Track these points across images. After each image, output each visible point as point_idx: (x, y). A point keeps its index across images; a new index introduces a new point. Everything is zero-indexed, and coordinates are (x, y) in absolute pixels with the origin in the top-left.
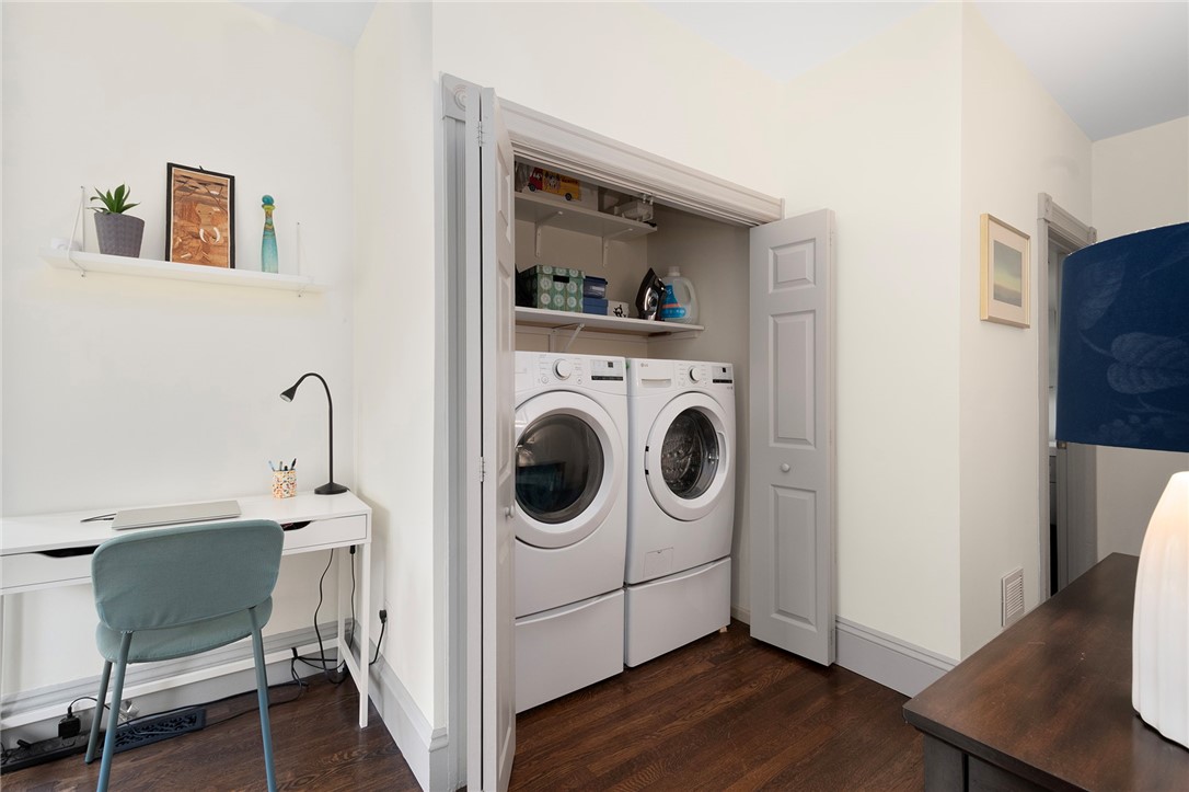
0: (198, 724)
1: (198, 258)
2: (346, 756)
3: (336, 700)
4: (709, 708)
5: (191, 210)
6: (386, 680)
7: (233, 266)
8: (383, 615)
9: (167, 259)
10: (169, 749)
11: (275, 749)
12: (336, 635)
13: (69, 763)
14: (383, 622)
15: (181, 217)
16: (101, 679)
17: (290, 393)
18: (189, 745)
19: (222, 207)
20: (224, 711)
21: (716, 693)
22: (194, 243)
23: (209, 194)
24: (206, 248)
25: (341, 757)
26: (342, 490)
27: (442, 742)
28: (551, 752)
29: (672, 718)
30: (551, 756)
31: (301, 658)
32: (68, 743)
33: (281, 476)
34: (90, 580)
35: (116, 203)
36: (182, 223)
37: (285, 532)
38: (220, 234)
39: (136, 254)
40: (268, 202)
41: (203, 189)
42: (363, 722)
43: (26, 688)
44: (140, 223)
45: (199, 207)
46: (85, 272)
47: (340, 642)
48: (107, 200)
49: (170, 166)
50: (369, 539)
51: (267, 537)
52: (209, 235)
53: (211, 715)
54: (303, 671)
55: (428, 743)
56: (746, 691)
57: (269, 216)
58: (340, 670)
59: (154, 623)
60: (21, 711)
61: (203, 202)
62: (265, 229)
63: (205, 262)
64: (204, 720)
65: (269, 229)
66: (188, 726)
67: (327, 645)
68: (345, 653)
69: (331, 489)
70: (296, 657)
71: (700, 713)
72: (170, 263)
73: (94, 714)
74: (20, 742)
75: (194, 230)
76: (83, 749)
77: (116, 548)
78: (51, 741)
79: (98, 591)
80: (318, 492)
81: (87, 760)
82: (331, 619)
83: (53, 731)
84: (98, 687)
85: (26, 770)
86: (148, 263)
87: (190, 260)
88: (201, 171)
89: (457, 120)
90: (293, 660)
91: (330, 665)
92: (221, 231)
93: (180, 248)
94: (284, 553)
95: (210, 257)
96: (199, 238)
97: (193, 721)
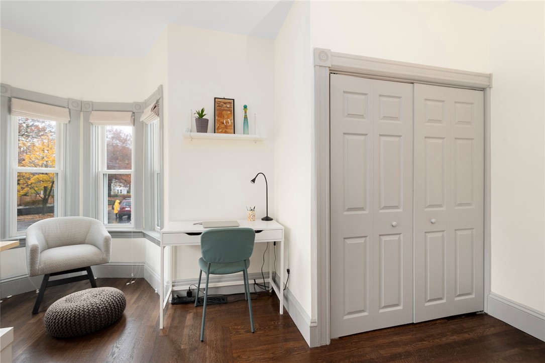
0: (225, 301)
1: (224, 131)
2: (276, 323)
3: (270, 302)
4: (444, 339)
5: (221, 114)
6: (290, 297)
7: (234, 133)
8: (288, 271)
9: (215, 133)
10: (218, 308)
11: (253, 315)
12: (269, 277)
13: (190, 305)
14: (289, 273)
15: (218, 117)
16: (198, 279)
17: (254, 181)
18: (224, 308)
19: (231, 111)
20: (232, 299)
21: (448, 333)
22: (223, 126)
23: (227, 107)
24: (226, 127)
25: (275, 323)
26: (271, 219)
27: (315, 325)
28: (361, 341)
29: (422, 340)
30: (361, 342)
31: (257, 284)
32: (189, 299)
33: (250, 212)
34: (200, 244)
35: (201, 114)
36: (219, 118)
37: (256, 234)
38: (230, 122)
39: (206, 132)
40: (245, 107)
41: (225, 105)
42: (281, 312)
43: (178, 279)
44: (208, 120)
45: (224, 112)
46: (192, 139)
47: (270, 280)
48: (198, 113)
49: (215, 98)
50: (283, 240)
51: (250, 234)
52: (227, 122)
53: (229, 299)
54: (258, 290)
55: (309, 324)
56: (466, 336)
57: (246, 112)
58: (270, 291)
59: (217, 261)
60: (177, 285)
61: (225, 110)
62: (245, 118)
63: (226, 132)
64: (227, 300)
65: (246, 118)
66: (222, 301)
67: (266, 280)
68: (272, 284)
69: (267, 219)
70: (255, 283)
71: (439, 341)
72: (216, 134)
73: (197, 291)
74: (177, 296)
75: (222, 121)
76: (194, 302)
77: (207, 233)
78: (185, 297)
79: (202, 247)
80: (263, 219)
81: (195, 305)
82: (266, 271)
83: (185, 294)
84: (198, 282)
85: (179, 305)
86: (210, 135)
87: (221, 132)
88: (224, 99)
89: (320, 66)
90: (254, 284)
91: (267, 289)
92: (230, 120)
93: (218, 128)
94: (255, 241)
95: (227, 130)
96: (224, 123)
97: (223, 300)
